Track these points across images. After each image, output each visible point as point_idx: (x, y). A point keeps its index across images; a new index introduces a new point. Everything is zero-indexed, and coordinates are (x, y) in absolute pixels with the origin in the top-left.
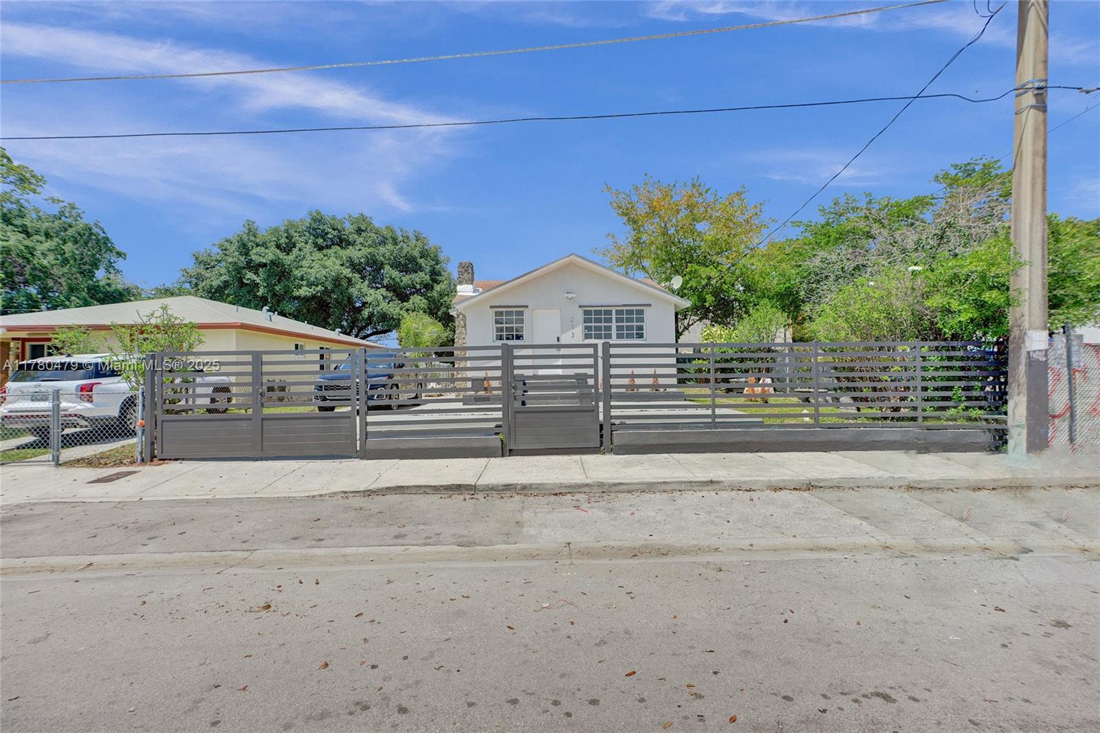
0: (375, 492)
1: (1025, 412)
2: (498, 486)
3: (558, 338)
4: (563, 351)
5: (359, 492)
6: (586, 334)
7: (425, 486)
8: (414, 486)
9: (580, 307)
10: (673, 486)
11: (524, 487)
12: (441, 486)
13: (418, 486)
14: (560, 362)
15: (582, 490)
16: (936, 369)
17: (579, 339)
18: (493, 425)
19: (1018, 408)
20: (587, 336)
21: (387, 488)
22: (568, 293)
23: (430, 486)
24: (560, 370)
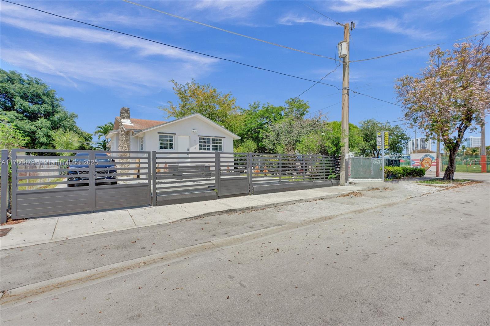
0: (199, 217)
1: (345, 175)
2: (244, 208)
3: (188, 149)
4: (190, 155)
5: (192, 217)
6: (200, 148)
7: (218, 212)
8: (214, 212)
9: (199, 136)
10: (293, 202)
11: (252, 208)
12: (224, 211)
13: (216, 212)
14: (189, 160)
15: (269, 207)
16: (325, 164)
17: (198, 150)
18: (207, 186)
19: (343, 174)
20: (201, 149)
21: (203, 214)
22: (193, 129)
23: (220, 211)
24: (189, 164)
